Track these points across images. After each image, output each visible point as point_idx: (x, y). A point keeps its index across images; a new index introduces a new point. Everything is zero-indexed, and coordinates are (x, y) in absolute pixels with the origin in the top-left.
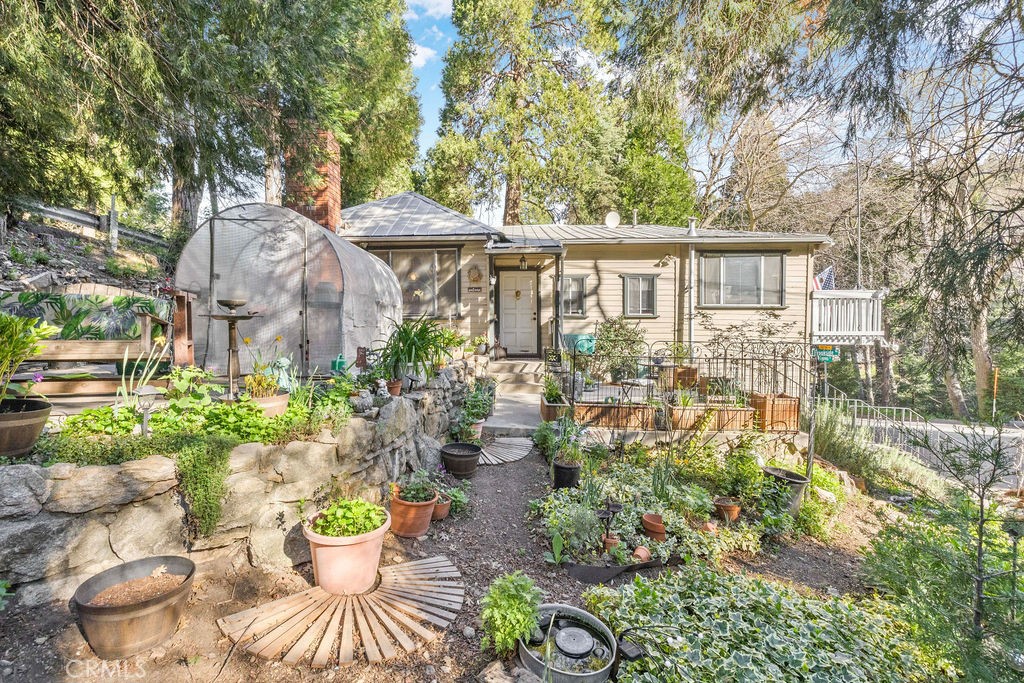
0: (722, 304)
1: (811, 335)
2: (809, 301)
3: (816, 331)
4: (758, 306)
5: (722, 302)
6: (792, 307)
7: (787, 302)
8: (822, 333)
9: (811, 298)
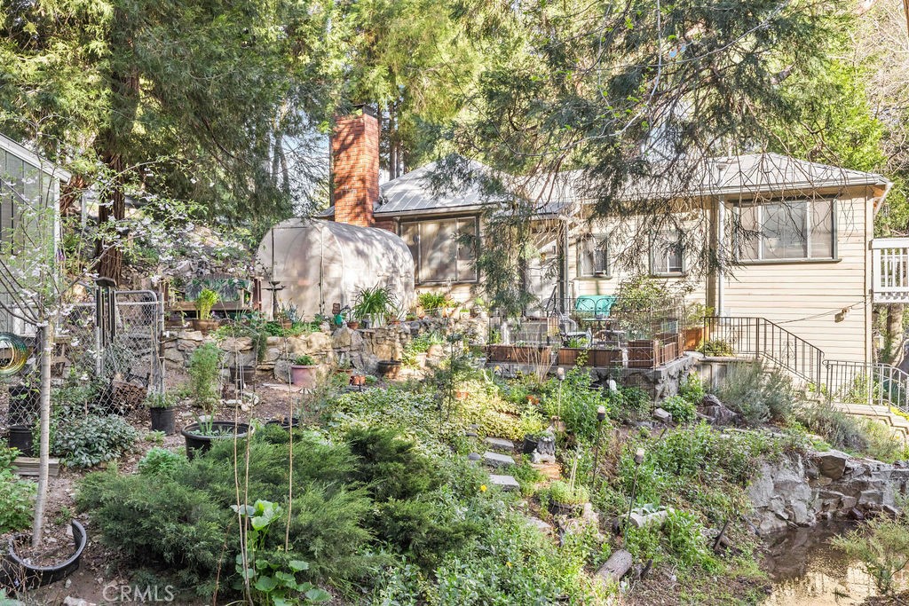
0: (761, 259)
1: (872, 292)
2: (869, 252)
3: (877, 288)
4: (802, 259)
5: (760, 256)
6: (844, 260)
7: (840, 254)
8: (886, 289)
9: (870, 248)
